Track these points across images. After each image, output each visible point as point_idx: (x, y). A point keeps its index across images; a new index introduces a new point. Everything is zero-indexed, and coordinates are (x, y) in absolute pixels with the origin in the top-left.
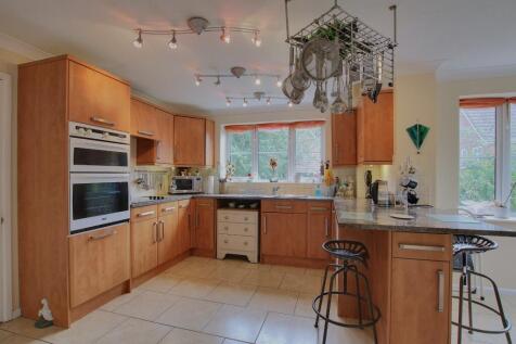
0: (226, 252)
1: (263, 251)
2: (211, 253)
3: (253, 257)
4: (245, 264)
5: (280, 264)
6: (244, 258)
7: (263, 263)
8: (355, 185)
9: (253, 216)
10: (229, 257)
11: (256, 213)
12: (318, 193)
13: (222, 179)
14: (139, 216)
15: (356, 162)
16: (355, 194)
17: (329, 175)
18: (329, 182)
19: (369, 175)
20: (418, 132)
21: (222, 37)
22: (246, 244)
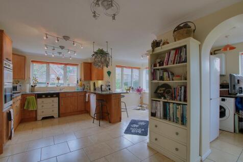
2: (36, 119)
3: (56, 115)
4: (52, 119)
6: (52, 117)
7: (61, 117)
8: (90, 87)
9: (56, 99)
10: (44, 118)
11: (57, 98)
12: (78, 89)
13: (33, 85)
14: (14, 103)
15: (91, 79)
16: (90, 90)
17: (81, 83)
18: (81, 86)
19: (94, 84)
20: (109, 73)
21: (74, 44)
22: (53, 111)
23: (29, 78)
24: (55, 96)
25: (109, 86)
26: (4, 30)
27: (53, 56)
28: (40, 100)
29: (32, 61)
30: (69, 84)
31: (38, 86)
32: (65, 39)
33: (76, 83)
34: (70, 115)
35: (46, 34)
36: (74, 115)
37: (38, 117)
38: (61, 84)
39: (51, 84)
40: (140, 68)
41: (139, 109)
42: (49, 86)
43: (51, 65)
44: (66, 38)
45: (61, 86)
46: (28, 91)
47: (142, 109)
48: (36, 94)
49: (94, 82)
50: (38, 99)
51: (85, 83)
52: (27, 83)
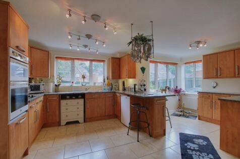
0: (67, 121)
1: (86, 117)
2: (59, 124)
3: (81, 120)
4: (77, 124)
5: (94, 121)
6: (77, 122)
7: (87, 122)
9: (81, 101)
10: (68, 123)
11: (83, 100)
13: (57, 84)
14: (31, 107)
15: (120, 77)
16: (118, 89)
17: (109, 82)
18: (108, 85)
19: (124, 83)
20: (143, 69)
21: (105, 27)
22: (78, 115)
23: (53, 76)
24: (80, 97)
25: (144, 85)
26: (11, 3)
27: (78, 49)
28: (63, 102)
29: (56, 57)
30: (95, 83)
31: (62, 85)
32: (93, 19)
33: (103, 82)
34: (97, 120)
35: (70, 10)
36: (101, 120)
37: (61, 122)
38: (86, 83)
39: (76, 84)
40: (176, 64)
41: (180, 115)
42: (74, 85)
43: (76, 61)
44: (96, 17)
45: (87, 85)
46: (51, 91)
47: (184, 116)
48: (59, 95)
49: (123, 80)
50: (62, 101)
51: (113, 82)
52: (51, 82)
